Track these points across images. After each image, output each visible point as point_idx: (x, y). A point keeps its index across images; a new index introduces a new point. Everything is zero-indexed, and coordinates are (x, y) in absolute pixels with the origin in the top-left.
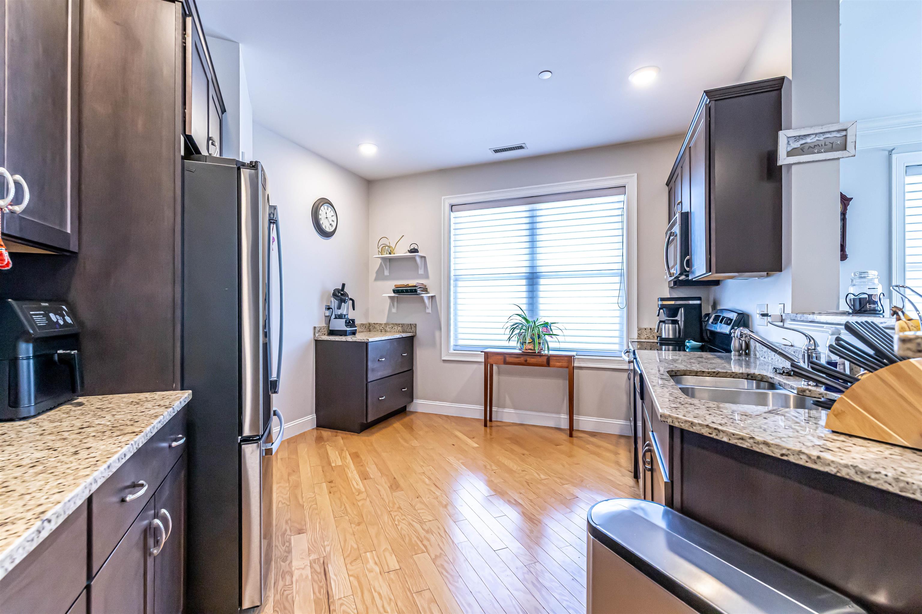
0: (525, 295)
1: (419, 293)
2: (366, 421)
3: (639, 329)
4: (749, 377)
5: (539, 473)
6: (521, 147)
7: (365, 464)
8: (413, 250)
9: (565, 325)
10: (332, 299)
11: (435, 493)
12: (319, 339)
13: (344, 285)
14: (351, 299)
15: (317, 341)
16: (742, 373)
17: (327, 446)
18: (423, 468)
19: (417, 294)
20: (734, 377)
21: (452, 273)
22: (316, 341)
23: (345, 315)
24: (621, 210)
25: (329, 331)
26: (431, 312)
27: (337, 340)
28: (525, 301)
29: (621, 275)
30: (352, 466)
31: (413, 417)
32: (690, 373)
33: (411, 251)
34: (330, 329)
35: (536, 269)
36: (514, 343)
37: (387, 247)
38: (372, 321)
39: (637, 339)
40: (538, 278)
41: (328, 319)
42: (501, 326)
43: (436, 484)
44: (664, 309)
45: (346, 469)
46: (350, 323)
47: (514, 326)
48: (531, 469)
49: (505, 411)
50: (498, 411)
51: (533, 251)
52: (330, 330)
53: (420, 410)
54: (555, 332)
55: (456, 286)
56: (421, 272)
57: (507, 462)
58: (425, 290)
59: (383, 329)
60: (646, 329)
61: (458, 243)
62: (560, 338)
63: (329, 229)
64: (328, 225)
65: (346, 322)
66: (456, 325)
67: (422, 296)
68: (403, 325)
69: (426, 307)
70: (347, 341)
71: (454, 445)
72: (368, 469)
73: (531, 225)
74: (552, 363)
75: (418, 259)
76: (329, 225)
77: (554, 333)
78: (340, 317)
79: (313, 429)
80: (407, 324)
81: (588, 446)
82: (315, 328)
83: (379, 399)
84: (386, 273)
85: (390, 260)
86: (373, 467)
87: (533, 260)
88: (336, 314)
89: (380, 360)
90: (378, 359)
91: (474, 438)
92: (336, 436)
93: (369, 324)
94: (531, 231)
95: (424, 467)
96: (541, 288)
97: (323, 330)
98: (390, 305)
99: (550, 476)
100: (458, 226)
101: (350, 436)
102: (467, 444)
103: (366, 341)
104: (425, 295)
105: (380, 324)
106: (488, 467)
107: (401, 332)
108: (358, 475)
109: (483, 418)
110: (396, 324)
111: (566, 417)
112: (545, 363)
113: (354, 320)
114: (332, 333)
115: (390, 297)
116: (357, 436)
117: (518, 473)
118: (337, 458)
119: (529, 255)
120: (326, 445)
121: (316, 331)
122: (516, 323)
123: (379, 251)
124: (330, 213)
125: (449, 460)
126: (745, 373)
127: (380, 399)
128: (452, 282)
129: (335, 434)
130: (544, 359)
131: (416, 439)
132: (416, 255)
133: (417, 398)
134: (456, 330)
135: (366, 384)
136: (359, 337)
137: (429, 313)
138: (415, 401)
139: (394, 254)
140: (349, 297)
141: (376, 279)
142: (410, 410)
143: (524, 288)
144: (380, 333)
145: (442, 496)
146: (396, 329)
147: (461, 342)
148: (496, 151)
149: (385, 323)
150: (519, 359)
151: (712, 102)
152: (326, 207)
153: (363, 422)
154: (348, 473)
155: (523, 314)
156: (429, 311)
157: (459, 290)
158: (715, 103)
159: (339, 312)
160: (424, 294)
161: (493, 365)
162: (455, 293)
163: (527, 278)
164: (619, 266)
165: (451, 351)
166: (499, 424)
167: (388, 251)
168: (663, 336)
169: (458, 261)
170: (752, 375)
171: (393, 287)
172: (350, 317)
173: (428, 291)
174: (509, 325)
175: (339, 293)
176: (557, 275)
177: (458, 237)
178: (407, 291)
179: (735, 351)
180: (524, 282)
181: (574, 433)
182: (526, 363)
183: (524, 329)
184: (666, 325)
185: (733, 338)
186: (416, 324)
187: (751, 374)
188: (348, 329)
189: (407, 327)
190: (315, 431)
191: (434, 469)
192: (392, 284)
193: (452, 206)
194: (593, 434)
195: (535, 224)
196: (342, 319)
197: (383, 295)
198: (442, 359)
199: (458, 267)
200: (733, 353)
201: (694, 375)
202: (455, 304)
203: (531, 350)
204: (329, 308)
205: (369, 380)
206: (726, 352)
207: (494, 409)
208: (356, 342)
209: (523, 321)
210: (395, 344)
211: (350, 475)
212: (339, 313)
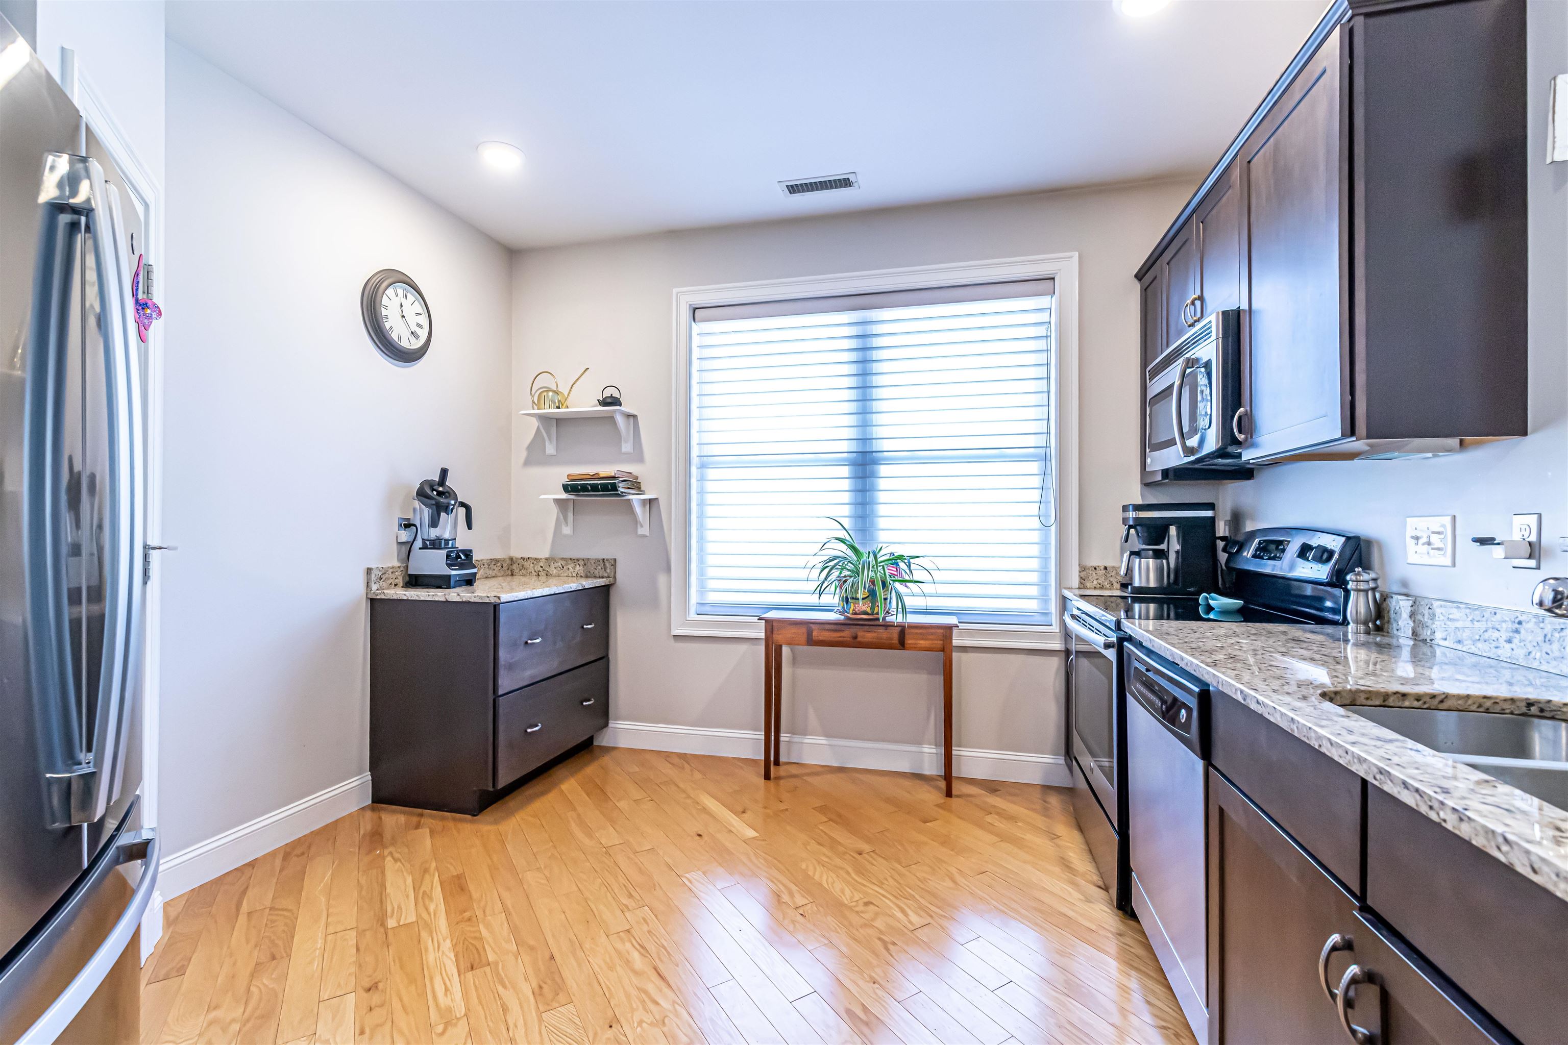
0: (847, 497)
1: (622, 492)
2: (494, 786)
3: (1083, 569)
4: (1534, 710)
5: (906, 908)
6: (845, 183)
7: (479, 913)
8: (609, 400)
9: (935, 560)
10: (417, 504)
11: (657, 1003)
12: (378, 597)
13: (444, 472)
14: (463, 504)
15: (374, 603)
16: (1512, 700)
17: (389, 858)
18: (627, 914)
19: (618, 495)
20: (1488, 709)
21: (695, 452)
22: (372, 600)
23: (447, 541)
24: (1046, 326)
25: (407, 579)
26: (648, 535)
27: (422, 598)
28: (846, 510)
29: (1045, 459)
30: (442, 923)
31: (606, 760)
32: (1367, 699)
33: (604, 403)
34: (409, 573)
35: (871, 445)
36: (831, 598)
37: (551, 394)
38: (516, 553)
39: (1079, 588)
40: (875, 462)
41: (405, 549)
42: (801, 561)
43: (661, 967)
44: (1138, 528)
45: (424, 934)
46: (461, 558)
47: (832, 564)
48: (884, 896)
49: (806, 741)
50: (793, 742)
51: (864, 407)
52: (410, 576)
53: (623, 743)
54: (917, 575)
55: (702, 479)
56: (627, 447)
57: (824, 877)
58: (636, 486)
59: (541, 569)
60: (1095, 569)
61: (707, 389)
62: (927, 588)
63: (408, 343)
64: (406, 334)
65: (448, 556)
66: (701, 561)
67: (629, 499)
68: (586, 562)
69: (637, 524)
70: (447, 602)
71: (700, 835)
72: (484, 932)
73: (860, 353)
74: (910, 642)
75: (620, 420)
76: (409, 334)
77: (915, 579)
78: (435, 544)
79: (363, 809)
80: (595, 560)
81: (989, 819)
82: (369, 571)
83: (526, 731)
84: (550, 449)
85: (560, 421)
86: (498, 921)
87: (864, 425)
88: (426, 537)
89: (529, 642)
90: (526, 640)
91: (744, 812)
92: (418, 826)
93: (511, 559)
94: (860, 365)
95: (629, 910)
96: (882, 484)
97: (391, 576)
98: (558, 519)
99: (931, 916)
100: (707, 353)
101: (451, 824)
102: (731, 831)
103: (493, 600)
104: (635, 498)
105: (536, 559)
106: (786, 898)
107: (581, 576)
108: (452, 956)
109: (762, 757)
110: (571, 559)
111: (934, 751)
112: (896, 641)
113: (471, 551)
114: (414, 581)
115: (557, 501)
116: (471, 822)
117: (857, 912)
118: (407, 896)
119: (855, 416)
120: (384, 858)
121: (373, 577)
122: (835, 558)
123: (533, 402)
124: (412, 306)
125: (690, 882)
126: (1521, 700)
127: (529, 730)
128: (694, 470)
129: (415, 819)
130: (895, 632)
131: (613, 822)
132: (615, 411)
133: (617, 719)
134: (702, 573)
135: (494, 700)
136: (482, 592)
137: (645, 536)
138: (612, 724)
139: (568, 407)
140: (459, 500)
141: (527, 463)
142: (602, 744)
143: (846, 484)
144: (535, 578)
145: (677, 1015)
146: (571, 570)
147: (712, 597)
148: (793, 189)
149: (547, 556)
150: (838, 634)
151: (1356, 19)
152: (400, 292)
153: (485, 788)
154: (426, 950)
155: (848, 538)
156: (644, 530)
157: (710, 486)
158: (1365, 23)
159: (434, 533)
160: (633, 494)
161: (781, 646)
162: (701, 492)
163: (853, 464)
164: (1041, 440)
165: (693, 616)
166: (794, 770)
167: (554, 402)
168: (1137, 584)
169: (707, 425)
170: (1540, 705)
171: (565, 480)
172: (460, 545)
173: (642, 488)
174: (818, 560)
175: (433, 490)
176: (914, 458)
177: (708, 376)
178: (595, 488)
179: (1357, 622)
180: (845, 471)
181: (957, 788)
182: (855, 643)
183: (849, 570)
184: (1143, 560)
185: (1352, 593)
186: (615, 560)
187: (1539, 702)
188: (453, 573)
189: (594, 566)
190: (369, 814)
191: (656, 916)
192: (562, 474)
193: (695, 310)
194: (992, 787)
195: (868, 352)
196: (440, 548)
197: (542, 497)
198: (672, 634)
199: (706, 438)
200: (1351, 627)
201: (1378, 703)
202: (701, 516)
203: (866, 613)
204: (408, 526)
205: (501, 692)
206: (1317, 624)
207: (784, 737)
208: (469, 602)
209: (850, 552)
210: (567, 603)
211: (431, 957)
212: (433, 537)
